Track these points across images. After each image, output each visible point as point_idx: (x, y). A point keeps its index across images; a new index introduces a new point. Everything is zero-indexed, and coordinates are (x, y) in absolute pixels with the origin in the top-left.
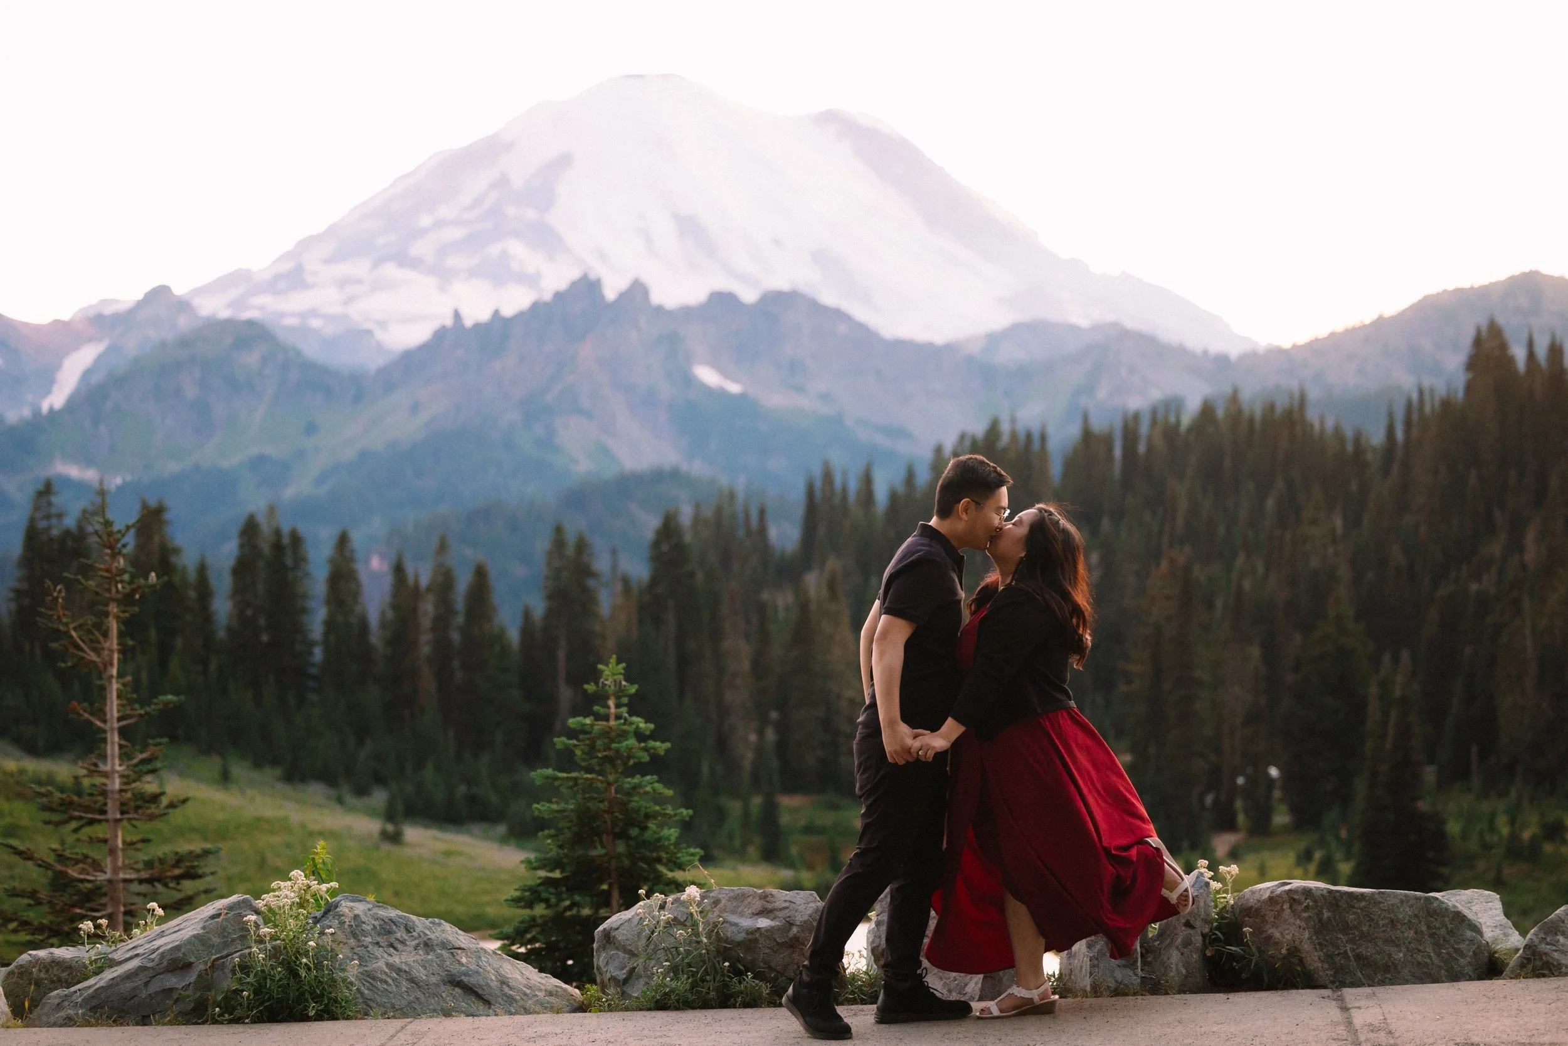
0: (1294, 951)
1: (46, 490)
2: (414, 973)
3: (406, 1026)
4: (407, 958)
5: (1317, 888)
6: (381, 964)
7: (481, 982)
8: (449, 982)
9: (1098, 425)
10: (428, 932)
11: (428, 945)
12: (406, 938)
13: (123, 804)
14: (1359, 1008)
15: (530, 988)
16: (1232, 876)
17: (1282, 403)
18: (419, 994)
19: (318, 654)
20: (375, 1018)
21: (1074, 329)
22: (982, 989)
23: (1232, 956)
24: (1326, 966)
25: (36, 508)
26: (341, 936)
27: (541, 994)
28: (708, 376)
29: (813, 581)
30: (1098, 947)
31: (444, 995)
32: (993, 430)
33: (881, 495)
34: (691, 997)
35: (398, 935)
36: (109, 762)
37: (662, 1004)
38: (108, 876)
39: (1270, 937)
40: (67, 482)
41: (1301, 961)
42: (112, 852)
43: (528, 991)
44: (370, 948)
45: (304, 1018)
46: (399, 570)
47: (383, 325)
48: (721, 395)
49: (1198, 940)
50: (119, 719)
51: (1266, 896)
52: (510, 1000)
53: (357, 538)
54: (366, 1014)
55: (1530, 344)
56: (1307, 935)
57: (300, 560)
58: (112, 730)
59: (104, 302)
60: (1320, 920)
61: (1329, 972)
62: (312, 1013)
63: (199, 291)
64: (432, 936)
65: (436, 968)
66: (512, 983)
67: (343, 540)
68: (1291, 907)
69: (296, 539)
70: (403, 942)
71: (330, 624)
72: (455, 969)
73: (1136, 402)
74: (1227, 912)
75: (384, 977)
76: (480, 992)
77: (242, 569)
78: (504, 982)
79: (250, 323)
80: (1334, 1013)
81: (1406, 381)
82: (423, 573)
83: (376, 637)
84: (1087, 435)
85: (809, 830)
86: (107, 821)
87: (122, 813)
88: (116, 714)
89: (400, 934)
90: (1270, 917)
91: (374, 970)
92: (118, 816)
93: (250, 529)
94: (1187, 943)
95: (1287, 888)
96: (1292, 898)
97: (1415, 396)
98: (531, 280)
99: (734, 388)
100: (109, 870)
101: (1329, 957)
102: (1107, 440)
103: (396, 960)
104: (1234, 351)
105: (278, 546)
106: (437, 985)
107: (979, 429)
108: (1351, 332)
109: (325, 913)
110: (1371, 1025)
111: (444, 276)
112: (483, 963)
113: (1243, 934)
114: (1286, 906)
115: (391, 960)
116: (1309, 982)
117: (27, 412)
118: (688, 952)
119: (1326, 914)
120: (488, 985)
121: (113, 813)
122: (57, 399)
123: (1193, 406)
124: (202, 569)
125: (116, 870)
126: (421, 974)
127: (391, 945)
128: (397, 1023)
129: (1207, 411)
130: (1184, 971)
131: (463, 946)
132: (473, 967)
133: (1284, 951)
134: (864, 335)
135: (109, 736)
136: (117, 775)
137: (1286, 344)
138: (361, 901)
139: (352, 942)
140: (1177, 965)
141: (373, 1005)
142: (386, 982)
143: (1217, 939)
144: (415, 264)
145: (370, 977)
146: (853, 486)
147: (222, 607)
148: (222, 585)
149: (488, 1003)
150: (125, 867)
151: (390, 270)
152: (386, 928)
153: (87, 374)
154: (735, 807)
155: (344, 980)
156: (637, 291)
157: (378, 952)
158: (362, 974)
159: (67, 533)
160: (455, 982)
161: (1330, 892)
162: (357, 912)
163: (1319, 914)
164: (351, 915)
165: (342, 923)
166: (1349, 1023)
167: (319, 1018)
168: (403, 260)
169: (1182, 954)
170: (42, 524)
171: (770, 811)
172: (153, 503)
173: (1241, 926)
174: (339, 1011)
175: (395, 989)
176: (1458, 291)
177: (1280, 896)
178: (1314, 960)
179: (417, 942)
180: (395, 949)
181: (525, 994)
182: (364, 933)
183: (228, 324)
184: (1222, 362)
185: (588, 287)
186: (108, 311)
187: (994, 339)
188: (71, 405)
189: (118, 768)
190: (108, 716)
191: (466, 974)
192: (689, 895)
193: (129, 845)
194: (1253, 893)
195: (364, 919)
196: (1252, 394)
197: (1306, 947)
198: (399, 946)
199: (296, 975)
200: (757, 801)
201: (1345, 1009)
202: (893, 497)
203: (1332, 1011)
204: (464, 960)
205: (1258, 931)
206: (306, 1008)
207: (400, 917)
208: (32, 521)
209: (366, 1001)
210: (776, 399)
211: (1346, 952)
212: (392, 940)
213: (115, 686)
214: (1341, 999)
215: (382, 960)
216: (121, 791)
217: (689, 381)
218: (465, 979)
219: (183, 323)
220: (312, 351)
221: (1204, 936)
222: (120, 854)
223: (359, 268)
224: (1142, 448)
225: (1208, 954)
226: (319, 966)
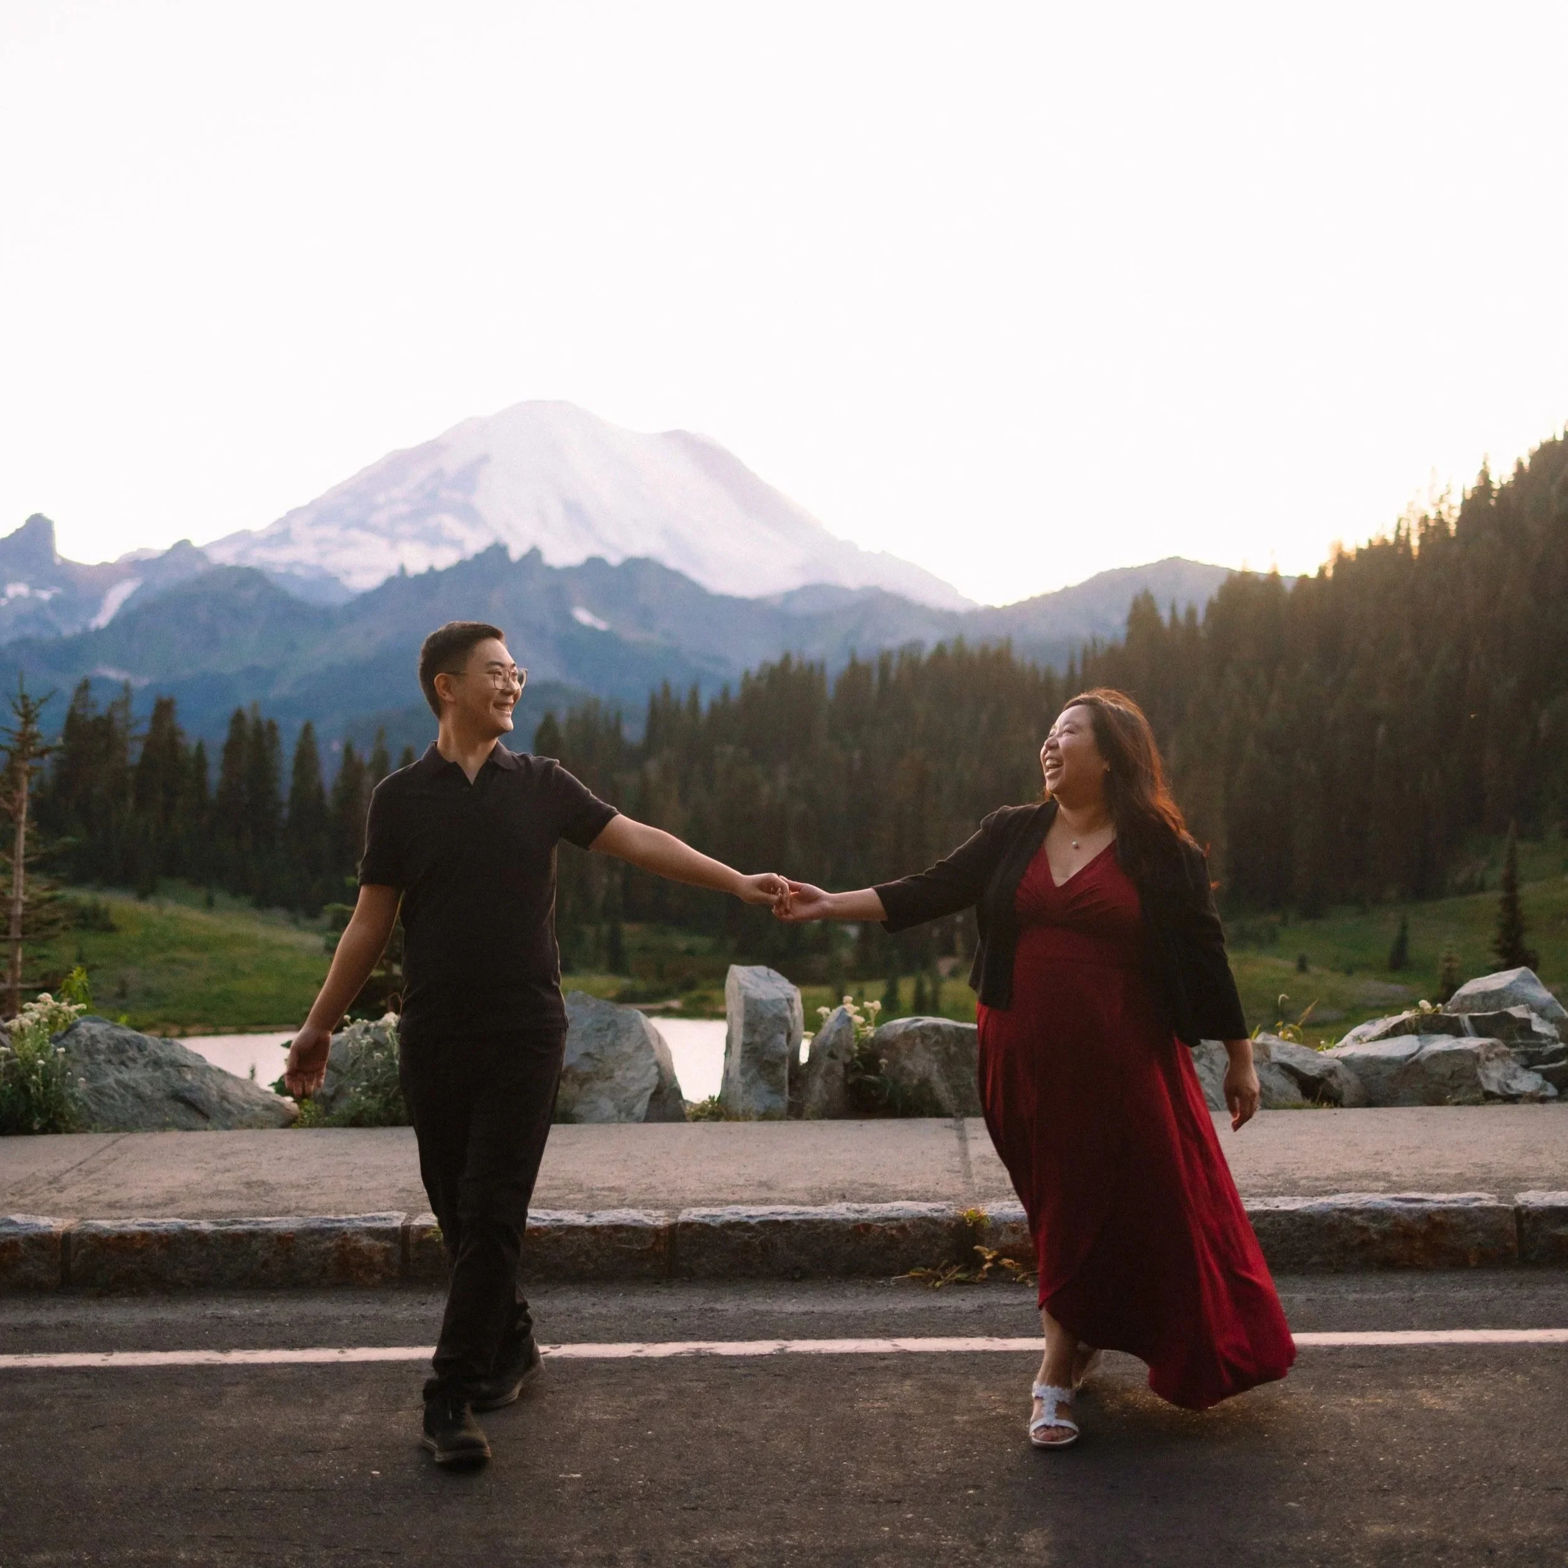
0: (925, 1082)
1: (84, 687)
2: (141, 1089)
3: (117, 1140)
4: (137, 1075)
5: (945, 1025)
6: (111, 1081)
7: (202, 1097)
8: (173, 1097)
9: (862, 657)
10: (158, 1051)
11: (157, 1063)
12: (138, 1056)
13: (24, 926)
14: (976, 1138)
15: (247, 1102)
16: (875, 1011)
17: (993, 648)
18: (143, 1109)
19: (285, 812)
20: (96, 1131)
21: (846, 591)
22: (648, 1111)
23: (871, 1084)
24: (952, 1096)
25: (76, 700)
26: (75, 1054)
27: (257, 1109)
28: (583, 616)
29: (653, 767)
30: (750, 1074)
31: (166, 1110)
32: (787, 659)
33: (704, 703)
34: (383, 1114)
35: (130, 1054)
36: (14, 891)
37: (357, 1121)
38: (7, 986)
39: (903, 1069)
40: (105, 681)
41: (931, 1090)
42: (12, 966)
43: (246, 1106)
44: (103, 1065)
45: (29, 1131)
46: (348, 751)
47: (348, 573)
48: (592, 631)
49: (840, 1070)
50: (26, 856)
51: (901, 1030)
52: (229, 1113)
53: (319, 730)
54: (89, 1127)
55: (1173, 609)
56: (935, 1067)
57: (274, 741)
58: (18, 866)
59: (141, 550)
60: (948, 1054)
61: (955, 1102)
62: (36, 1127)
63: (213, 545)
64: (162, 1054)
65: (162, 1084)
66: (232, 1098)
67: (307, 730)
68: (922, 1042)
69: (272, 727)
70: (134, 1060)
71: (296, 791)
72: (179, 1085)
73: (892, 643)
74: (867, 1044)
75: (111, 1092)
76: (201, 1107)
77: (231, 748)
78: (224, 1097)
79: (250, 570)
80: (953, 1143)
81: (1083, 632)
82: (366, 755)
83: (329, 800)
84: (854, 665)
85: (644, 949)
86: (10, 940)
87: (23, 933)
88: (22, 852)
89: (133, 1053)
90: (904, 1051)
91: (104, 1087)
92: (19, 936)
93: (238, 718)
94: (830, 1071)
95: (919, 1024)
96: (924, 1034)
97: (1090, 643)
98: (456, 543)
99: (602, 625)
100: (9, 981)
101: (955, 1088)
102: (867, 671)
103: (125, 1076)
104: (961, 608)
105: (258, 731)
106: (161, 1100)
107: (775, 658)
108: (1045, 597)
109: (67, 1032)
110: (984, 1156)
111: (394, 539)
112: (207, 1080)
113: (880, 1065)
114: (918, 1041)
115: (120, 1076)
116: (938, 1111)
117: (78, 629)
118: (384, 1073)
119: (953, 1049)
120: (209, 1100)
121: (15, 934)
122: (102, 620)
123: (930, 647)
124: (200, 748)
125: (14, 981)
126: (148, 1090)
127: (123, 1063)
128: (111, 1137)
129: (940, 650)
130: (827, 1097)
131: (189, 1063)
132: (197, 1084)
133: (915, 1082)
134: (696, 592)
135: (15, 870)
136: (20, 902)
137: (998, 605)
138: (100, 1022)
139: (87, 1060)
140: (820, 1092)
141: (98, 1119)
142: (112, 1097)
143: (858, 1069)
144: (373, 529)
145: (99, 1092)
146: (685, 699)
147: (215, 775)
148: (214, 758)
149: (206, 1117)
150: (24, 980)
151: (355, 534)
152: (119, 1048)
153: (126, 603)
154: (589, 932)
155: (72, 1095)
156: (534, 555)
157: (110, 1069)
158: (90, 1089)
159: (99, 719)
160: (177, 1097)
161: (957, 1029)
162: (93, 1032)
163: (947, 1049)
164: (88, 1035)
165: (78, 1042)
166: (965, 1154)
167: (43, 1131)
168: (363, 526)
169: (826, 1082)
170: (80, 712)
171: (615, 935)
172: (165, 698)
173: (878, 1058)
174: (62, 1125)
175: (120, 1103)
176: (1123, 570)
177: (912, 1031)
178: (942, 1089)
179: (147, 1059)
180: (126, 1066)
181: (243, 1109)
182: (99, 1052)
183: (234, 570)
184: (951, 617)
185: (498, 551)
186: (144, 557)
187: (790, 596)
188: (113, 625)
189: (22, 897)
190: (16, 854)
191: (190, 1090)
192: (386, 1022)
193: (28, 960)
194: (890, 1027)
195: (100, 1038)
196: (973, 639)
197: (935, 1078)
198: (130, 1064)
199: (26, 1090)
200: (605, 928)
201: (963, 1139)
202: (713, 705)
203: (952, 1141)
204: (189, 1077)
205: (894, 1062)
206: (31, 1123)
207: (135, 1037)
208: (73, 709)
209: (93, 1116)
210: (632, 635)
211: (969, 1084)
212: (124, 1057)
213: (23, 829)
214: (961, 1129)
215: (112, 1077)
216: (23, 916)
217: (569, 619)
218: (187, 1095)
219: (200, 567)
220: (295, 591)
221: (846, 1066)
222: (19, 967)
223: (331, 531)
224: (893, 675)
225: (850, 1081)
226: (47, 1084)
